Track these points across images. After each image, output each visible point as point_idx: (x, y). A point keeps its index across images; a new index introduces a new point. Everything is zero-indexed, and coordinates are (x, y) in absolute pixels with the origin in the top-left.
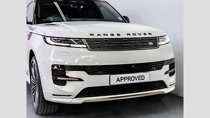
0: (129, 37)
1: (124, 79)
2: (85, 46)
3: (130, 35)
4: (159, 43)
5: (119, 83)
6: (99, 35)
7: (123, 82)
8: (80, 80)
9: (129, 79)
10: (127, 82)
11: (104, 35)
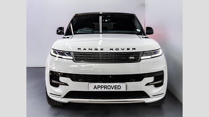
0: (111, 51)
1: (101, 87)
2: (72, 58)
3: (112, 49)
4: (142, 58)
5: (95, 90)
6: (85, 49)
7: (99, 90)
8: (66, 85)
9: (105, 87)
10: (103, 90)
11: (89, 49)
